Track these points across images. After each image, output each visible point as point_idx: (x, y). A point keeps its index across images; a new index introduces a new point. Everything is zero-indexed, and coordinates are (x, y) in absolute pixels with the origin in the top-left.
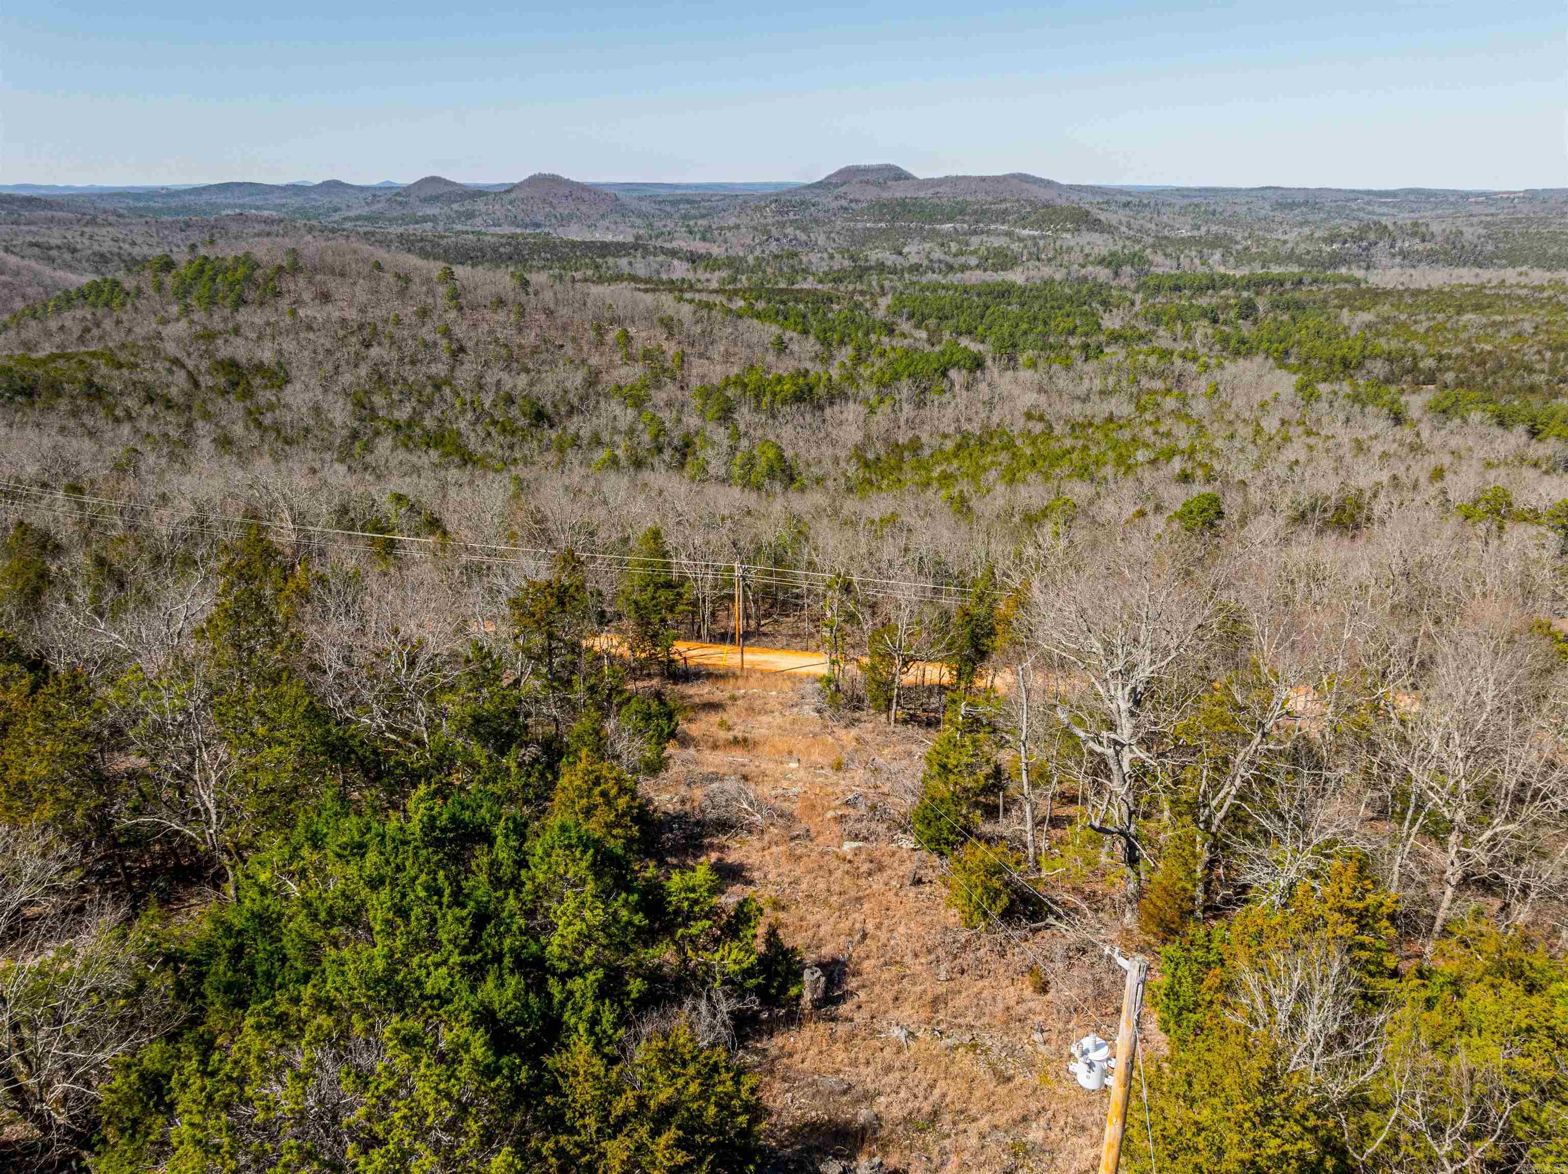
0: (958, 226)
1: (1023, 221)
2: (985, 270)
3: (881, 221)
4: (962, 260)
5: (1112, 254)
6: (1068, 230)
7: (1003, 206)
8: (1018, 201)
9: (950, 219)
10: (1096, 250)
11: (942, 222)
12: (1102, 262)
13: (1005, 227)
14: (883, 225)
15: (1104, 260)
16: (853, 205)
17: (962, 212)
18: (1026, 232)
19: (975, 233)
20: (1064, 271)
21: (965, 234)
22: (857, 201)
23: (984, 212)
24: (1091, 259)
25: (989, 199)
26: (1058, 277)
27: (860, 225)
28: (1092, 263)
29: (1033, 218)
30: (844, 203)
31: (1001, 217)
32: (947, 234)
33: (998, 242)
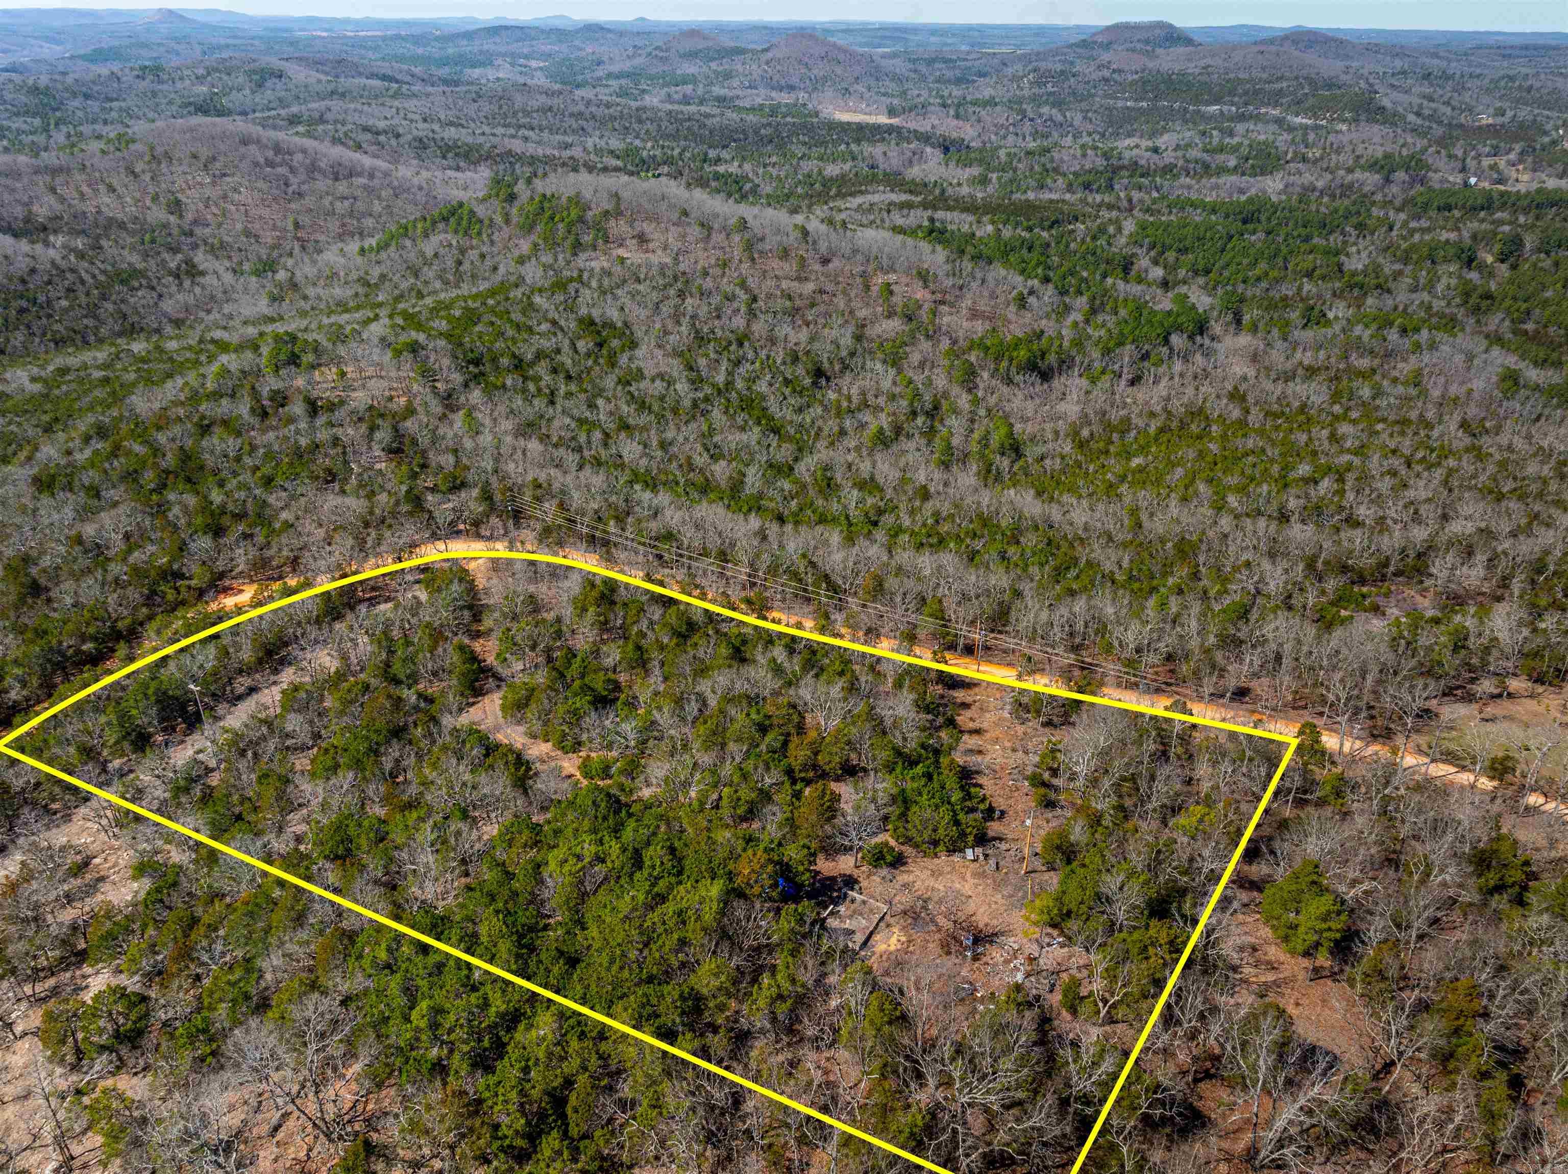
0: (1225, 108)
1: (1298, 105)
2: (1243, 174)
3: (1142, 99)
4: (1221, 158)
5: (1387, 156)
6: (1344, 121)
7: (1277, 86)
8: (1297, 78)
9: (1217, 100)
10: (1370, 151)
11: (1209, 103)
12: (1373, 166)
13: (1276, 112)
14: (1145, 104)
15: (1376, 163)
16: (1116, 76)
17: (1232, 93)
18: (1298, 120)
19: (1242, 118)
20: (1329, 176)
21: (1231, 119)
22: (1120, 71)
23: (1256, 92)
24: (1362, 161)
25: (1265, 76)
26: (1320, 184)
27: (1120, 104)
28: (1362, 168)
29: (1311, 101)
30: (1106, 73)
31: (1275, 99)
32: (1211, 118)
33: (1263, 133)
